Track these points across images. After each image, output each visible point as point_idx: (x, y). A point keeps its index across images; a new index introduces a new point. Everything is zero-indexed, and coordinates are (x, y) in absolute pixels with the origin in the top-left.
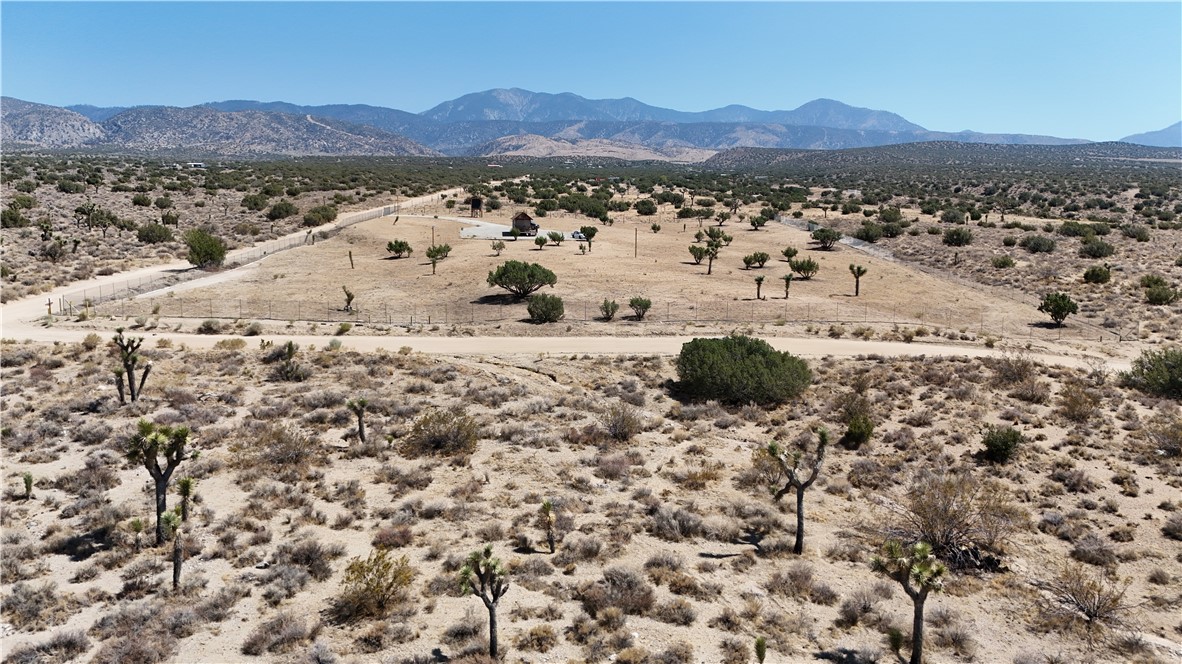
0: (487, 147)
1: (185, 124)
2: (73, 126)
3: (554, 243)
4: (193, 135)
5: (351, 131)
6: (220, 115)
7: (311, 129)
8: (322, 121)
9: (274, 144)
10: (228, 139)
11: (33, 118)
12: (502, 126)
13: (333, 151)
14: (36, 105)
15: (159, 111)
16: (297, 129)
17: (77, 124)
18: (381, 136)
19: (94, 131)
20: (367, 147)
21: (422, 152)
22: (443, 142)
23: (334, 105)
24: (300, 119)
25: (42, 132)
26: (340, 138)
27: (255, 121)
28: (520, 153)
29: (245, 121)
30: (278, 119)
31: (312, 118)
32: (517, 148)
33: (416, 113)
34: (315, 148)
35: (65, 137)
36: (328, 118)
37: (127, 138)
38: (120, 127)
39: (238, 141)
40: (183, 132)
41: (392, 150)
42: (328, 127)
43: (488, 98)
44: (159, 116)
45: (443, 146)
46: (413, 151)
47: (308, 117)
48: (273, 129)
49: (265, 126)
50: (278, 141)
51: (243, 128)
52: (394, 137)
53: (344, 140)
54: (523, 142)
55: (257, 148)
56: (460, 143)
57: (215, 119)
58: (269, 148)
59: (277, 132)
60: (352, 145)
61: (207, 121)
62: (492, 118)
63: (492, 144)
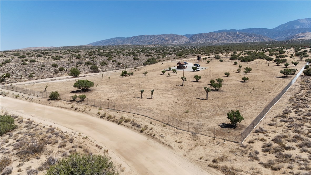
0: (292, 37)
1: (207, 37)
2: (183, 39)
3: (174, 72)
4: (208, 40)
5: (249, 36)
6: (215, 34)
7: (238, 36)
8: (241, 33)
9: (227, 40)
10: (216, 40)
11: (176, 38)
12: (299, 31)
13: (242, 41)
14: (177, 35)
15: (201, 34)
16: (234, 36)
17: (184, 39)
18: (257, 36)
19: (187, 40)
20: (252, 40)
21: (269, 40)
22: (278, 36)
23: (247, 29)
24: (235, 33)
25: (177, 41)
26: (245, 38)
27: (223, 35)
28: (303, 38)
29: (221, 35)
30: (229, 34)
31: (238, 33)
32: (302, 37)
33: (272, 29)
34: (238, 41)
35: (181, 42)
36: (243, 33)
37: (193, 41)
38: (193, 39)
39: (218, 40)
40: (206, 39)
41: (259, 40)
42: (242, 35)
43: (297, 22)
44: (201, 35)
45: (278, 38)
46: (266, 40)
47: (237, 33)
48: (227, 37)
49: (225, 36)
50: (228, 40)
51: (220, 37)
52: (261, 36)
53: (246, 38)
54: (305, 35)
55: (223, 42)
56: (284, 36)
57: (214, 35)
58: (225, 42)
59: (229, 37)
60: (248, 39)
61: (212, 36)
62: (297, 28)
63: (294, 36)
